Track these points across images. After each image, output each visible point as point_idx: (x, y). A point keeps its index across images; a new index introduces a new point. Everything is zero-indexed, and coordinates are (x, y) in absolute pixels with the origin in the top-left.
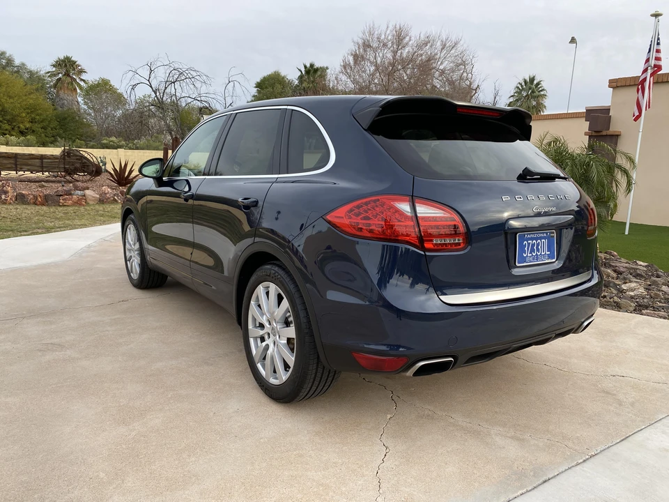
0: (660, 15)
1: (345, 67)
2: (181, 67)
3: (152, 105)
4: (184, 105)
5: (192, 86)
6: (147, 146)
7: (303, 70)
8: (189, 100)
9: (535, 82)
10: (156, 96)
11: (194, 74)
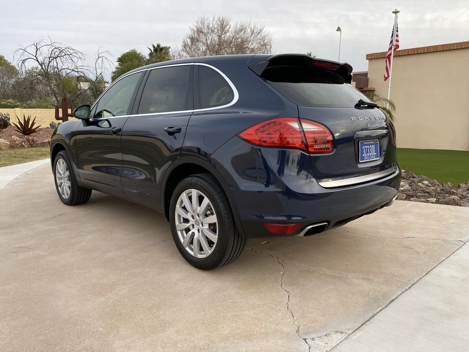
0: (398, 12)
1: (185, 47)
2: (61, 46)
3: (39, 75)
4: (64, 75)
5: (70, 61)
6: (38, 106)
7: (152, 49)
8: (69, 71)
10: (42, 68)
11: (71, 51)
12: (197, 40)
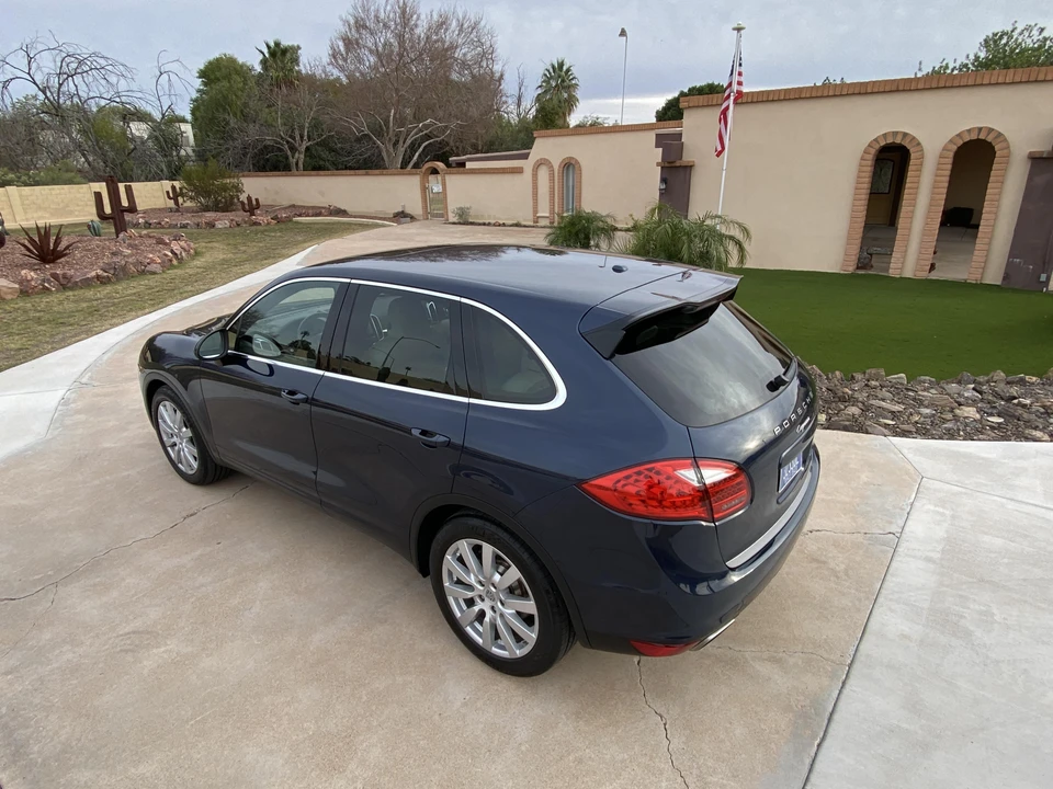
0: (743, 29)
1: (334, 57)
2: (79, 52)
3: (43, 112)
4: (95, 109)
5: (103, 82)
6: (53, 179)
7: (266, 51)
8: (103, 103)
9: (565, 68)
10: (47, 97)
11: (103, 62)
12: (358, 44)
